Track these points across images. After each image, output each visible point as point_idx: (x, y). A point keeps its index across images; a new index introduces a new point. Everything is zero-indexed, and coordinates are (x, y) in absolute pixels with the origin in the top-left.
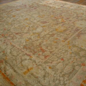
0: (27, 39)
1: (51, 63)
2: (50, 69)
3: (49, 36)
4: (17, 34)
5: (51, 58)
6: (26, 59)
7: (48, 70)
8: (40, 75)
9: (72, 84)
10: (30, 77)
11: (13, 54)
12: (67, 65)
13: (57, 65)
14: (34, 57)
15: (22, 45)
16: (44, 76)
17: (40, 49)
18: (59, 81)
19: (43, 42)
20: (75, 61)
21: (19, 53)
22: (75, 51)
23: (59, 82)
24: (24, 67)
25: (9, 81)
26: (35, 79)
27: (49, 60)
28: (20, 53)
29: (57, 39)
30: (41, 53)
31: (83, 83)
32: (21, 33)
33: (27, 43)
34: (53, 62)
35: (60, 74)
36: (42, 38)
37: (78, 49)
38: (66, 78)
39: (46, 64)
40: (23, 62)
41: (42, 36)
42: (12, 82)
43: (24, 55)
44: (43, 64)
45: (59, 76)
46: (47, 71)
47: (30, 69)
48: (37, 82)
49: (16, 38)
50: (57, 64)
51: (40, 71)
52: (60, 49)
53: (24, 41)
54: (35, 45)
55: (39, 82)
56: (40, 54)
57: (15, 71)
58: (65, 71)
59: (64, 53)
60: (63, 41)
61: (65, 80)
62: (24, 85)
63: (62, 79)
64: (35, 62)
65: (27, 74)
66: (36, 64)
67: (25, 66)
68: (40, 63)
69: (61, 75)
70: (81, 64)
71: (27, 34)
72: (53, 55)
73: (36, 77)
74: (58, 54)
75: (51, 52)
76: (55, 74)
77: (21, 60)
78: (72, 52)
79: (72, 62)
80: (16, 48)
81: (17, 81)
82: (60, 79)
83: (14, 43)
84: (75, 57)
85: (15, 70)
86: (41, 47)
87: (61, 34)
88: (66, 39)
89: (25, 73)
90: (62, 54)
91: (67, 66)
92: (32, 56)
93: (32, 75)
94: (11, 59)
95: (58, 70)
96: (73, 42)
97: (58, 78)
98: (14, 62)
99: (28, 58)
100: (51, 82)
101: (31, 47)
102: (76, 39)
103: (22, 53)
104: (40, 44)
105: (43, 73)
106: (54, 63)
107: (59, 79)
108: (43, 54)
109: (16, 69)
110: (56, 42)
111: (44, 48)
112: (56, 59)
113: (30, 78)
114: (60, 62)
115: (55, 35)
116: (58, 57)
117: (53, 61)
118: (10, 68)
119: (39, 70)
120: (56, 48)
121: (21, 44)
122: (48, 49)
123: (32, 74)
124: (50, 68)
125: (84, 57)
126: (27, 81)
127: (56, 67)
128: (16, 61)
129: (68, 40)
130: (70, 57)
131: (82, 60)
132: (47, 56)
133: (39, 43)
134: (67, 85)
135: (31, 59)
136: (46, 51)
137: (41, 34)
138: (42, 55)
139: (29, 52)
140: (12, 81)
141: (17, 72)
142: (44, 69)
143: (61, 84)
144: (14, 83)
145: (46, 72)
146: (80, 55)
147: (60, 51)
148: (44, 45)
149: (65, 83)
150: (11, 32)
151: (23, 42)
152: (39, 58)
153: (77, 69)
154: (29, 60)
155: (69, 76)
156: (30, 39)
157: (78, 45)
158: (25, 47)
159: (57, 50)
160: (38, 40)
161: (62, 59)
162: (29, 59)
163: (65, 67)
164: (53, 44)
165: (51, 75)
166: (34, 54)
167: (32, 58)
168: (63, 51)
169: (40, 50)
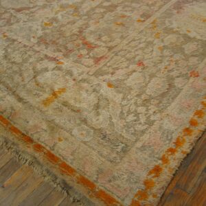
0: (46, 21)
1: (112, 74)
2: (110, 89)
3: (102, 10)
4: (19, 10)
5: (111, 62)
6: (46, 70)
7: (105, 90)
8: (84, 104)
9: (170, 121)
10: (62, 111)
11: (13, 60)
12: (152, 76)
13: (128, 78)
14: (67, 64)
15: (34, 37)
16: (97, 107)
17: (81, 42)
18: (134, 116)
19: (87, 26)
20: (173, 66)
21: (27, 56)
22: (171, 43)
23: (135, 118)
24: (43, 88)
25: (8, 123)
26: (73, 114)
27: (105, 68)
28: (30, 56)
29: (123, 16)
30: (84, 52)
31: (196, 116)
32: (29, 8)
33: (47, 31)
34: (117, 72)
35: (136, 98)
36: (86, 17)
37: (179, 37)
38: (153, 108)
39: (101, 77)
40: (38, 77)
41: (85, 11)
42: (15, 126)
43: (42, 59)
44: (92, 78)
45: (136, 103)
46: (104, 94)
47: (60, 92)
48: (78, 121)
49: (18, 22)
50: (129, 75)
51: (84, 95)
52: (134, 40)
53: (39, 27)
54: (68, 34)
55: (85, 121)
56: (81, 55)
57: (20, 100)
58: (148, 92)
59: (142, 49)
60: (139, 21)
61: (151, 112)
62: (46, 131)
63: (141, 109)
64: (71, 75)
65: (52, 104)
66: (74, 80)
67: (45, 86)
68: (85, 76)
69: (139, 102)
70: (189, 72)
71: (46, 10)
72: (116, 55)
73: (74, 111)
74: (129, 52)
75: (110, 49)
76: (123, 99)
77: (35, 72)
78: (164, 46)
79: (166, 68)
80: (20, 45)
81: (28, 122)
82: (138, 112)
83: (12, 34)
84: (171, 56)
85: (21, 96)
86: (84, 38)
87: (134, 5)
88: (146, 16)
89: (46, 102)
90: (140, 52)
91: (153, 80)
92: (62, 61)
93: (66, 106)
94: (9, 71)
95: (131, 89)
96: (167, 22)
97: (133, 108)
98: (17, 78)
99: (52, 65)
100: (114, 120)
101: (58, 39)
102: (172, 14)
103: (36, 56)
104: (81, 32)
105: (92, 98)
106: (120, 74)
107: (136, 111)
108: (91, 54)
109: (23, 94)
110: (122, 24)
111: (91, 39)
112: (125, 64)
113: (60, 113)
114: (134, 71)
115: (119, 9)
116: (128, 60)
117: (117, 69)
118: (8, 94)
119: (81, 92)
120: (122, 37)
121: (32, 35)
122: (101, 41)
123: (65, 104)
124: (110, 85)
125: (196, 56)
126: (53, 120)
127: (125, 82)
128: (21, 75)
129: (152, 17)
130: (160, 56)
131: (189, 64)
132: (101, 58)
133: (78, 30)
134: (155, 123)
135: (59, 69)
136: (97, 46)
137: (81, 7)
138: (88, 56)
139: (54, 51)
140: (15, 123)
141: (26, 103)
142: (94, 90)
143: (140, 123)
144: (20, 129)
145: (101, 95)
146: (184, 53)
147: (133, 44)
148: (92, 32)
149: (152, 118)
150: (4, 8)
151: (37, 30)
152: (79, 65)
153: (180, 86)
154: (54, 71)
155: (160, 102)
156: (55, 20)
157: (178, 28)
158: (42, 40)
159: (125, 42)
160: (74, 23)
161: (140, 63)
162: (54, 69)
163: (149, 82)
164: (114, 29)
165: (114, 102)
166: (66, 56)
167: (63, 66)
168: (140, 43)
169: (81, 46)
